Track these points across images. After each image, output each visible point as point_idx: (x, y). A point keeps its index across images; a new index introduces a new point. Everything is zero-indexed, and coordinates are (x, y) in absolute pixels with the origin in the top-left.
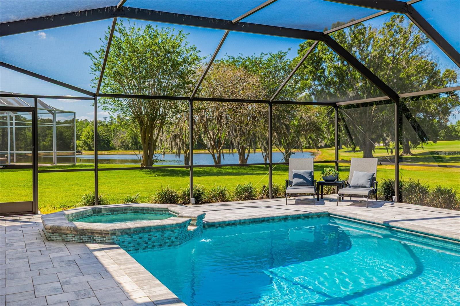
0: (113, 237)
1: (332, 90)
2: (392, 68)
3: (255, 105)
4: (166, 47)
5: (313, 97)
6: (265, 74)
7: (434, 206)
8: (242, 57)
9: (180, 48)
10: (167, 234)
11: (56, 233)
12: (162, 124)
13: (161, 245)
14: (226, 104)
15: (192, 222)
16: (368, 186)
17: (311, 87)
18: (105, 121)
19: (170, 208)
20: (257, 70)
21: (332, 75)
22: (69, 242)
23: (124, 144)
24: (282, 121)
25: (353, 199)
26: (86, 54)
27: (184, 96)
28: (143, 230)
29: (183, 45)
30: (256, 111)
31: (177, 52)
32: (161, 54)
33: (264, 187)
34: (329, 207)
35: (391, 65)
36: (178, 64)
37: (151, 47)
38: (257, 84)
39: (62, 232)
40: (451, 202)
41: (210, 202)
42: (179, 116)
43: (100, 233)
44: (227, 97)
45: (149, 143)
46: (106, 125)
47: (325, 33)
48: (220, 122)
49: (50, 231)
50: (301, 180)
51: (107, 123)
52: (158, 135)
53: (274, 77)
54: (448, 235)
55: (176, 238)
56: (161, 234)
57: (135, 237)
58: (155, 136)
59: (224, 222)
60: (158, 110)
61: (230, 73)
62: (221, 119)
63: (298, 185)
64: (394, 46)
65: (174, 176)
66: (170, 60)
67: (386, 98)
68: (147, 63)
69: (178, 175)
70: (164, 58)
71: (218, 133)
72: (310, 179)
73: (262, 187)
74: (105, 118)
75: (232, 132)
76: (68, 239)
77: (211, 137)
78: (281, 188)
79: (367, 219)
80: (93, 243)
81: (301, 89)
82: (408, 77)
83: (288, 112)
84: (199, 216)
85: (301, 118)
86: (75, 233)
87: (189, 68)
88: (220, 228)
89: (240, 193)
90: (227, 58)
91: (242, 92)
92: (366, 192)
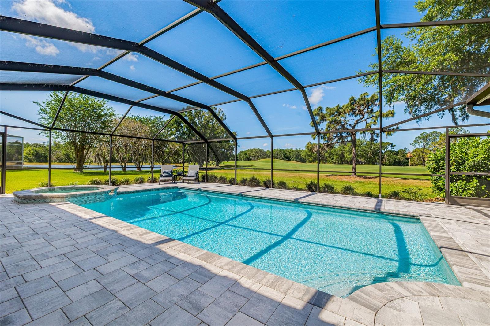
0: (66, 199)
1: (185, 137)
2: (211, 130)
3: (146, 141)
4: (94, 106)
5: (176, 139)
6: (152, 126)
7: (219, 183)
8: (140, 116)
9: (103, 107)
10: (98, 196)
11: (27, 199)
12: (90, 147)
13: (94, 202)
14: (130, 139)
15: (111, 191)
16: (195, 176)
17: (175, 134)
18: (44, 145)
19: (98, 187)
20: (148, 124)
21: (186, 130)
22: (37, 203)
23: (59, 159)
24: (160, 149)
25: (189, 182)
26: (34, 102)
27: (105, 133)
28: (85, 195)
29: (105, 106)
30: (147, 144)
31: (101, 110)
32: (90, 109)
33: (149, 178)
34: (178, 185)
35: (211, 128)
36: (101, 116)
37: (84, 104)
38: (147, 131)
39: (32, 198)
40: (225, 181)
41: (120, 185)
42: (101, 144)
43: (58, 197)
44: (130, 136)
45: (80, 158)
46: (45, 147)
47: (178, 112)
48: (126, 148)
49: (23, 198)
50: (167, 174)
51: (45, 145)
52: (87, 153)
53: (157, 128)
54: (219, 191)
55: (103, 198)
56: (95, 196)
57: (79, 198)
58: (85, 154)
59: (128, 192)
60: (87, 139)
61: (132, 124)
62: (127, 146)
63: (165, 176)
64: (212, 120)
65: (97, 175)
66: (96, 113)
67: (203, 141)
68: (81, 113)
69: (100, 175)
70: (93, 112)
71: (125, 154)
72: (171, 174)
73: (148, 178)
74: (44, 143)
75: (133, 154)
76: (35, 202)
77: (120, 156)
78: (157, 178)
79: (193, 188)
80: (53, 202)
81: (170, 135)
82: (218, 133)
83: (164, 145)
84: (115, 189)
85: (170, 148)
86: (41, 198)
87: (108, 118)
88: (126, 194)
89: (137, 181)
90: (131, 116)
91: (139, 134)
92: (194, 178)
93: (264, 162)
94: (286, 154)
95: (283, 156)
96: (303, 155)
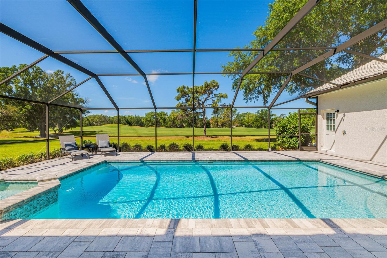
10: (51, 195)
13: (46, 205)
33: (42, 154)
50: (71, 147)
56: (47, 196)
63: (70, 150)
72: (76, 146)
89: (26, 160)
93: (109, 127)
94: (127, 120)
95: (125, 122)
96: (144, 121)
